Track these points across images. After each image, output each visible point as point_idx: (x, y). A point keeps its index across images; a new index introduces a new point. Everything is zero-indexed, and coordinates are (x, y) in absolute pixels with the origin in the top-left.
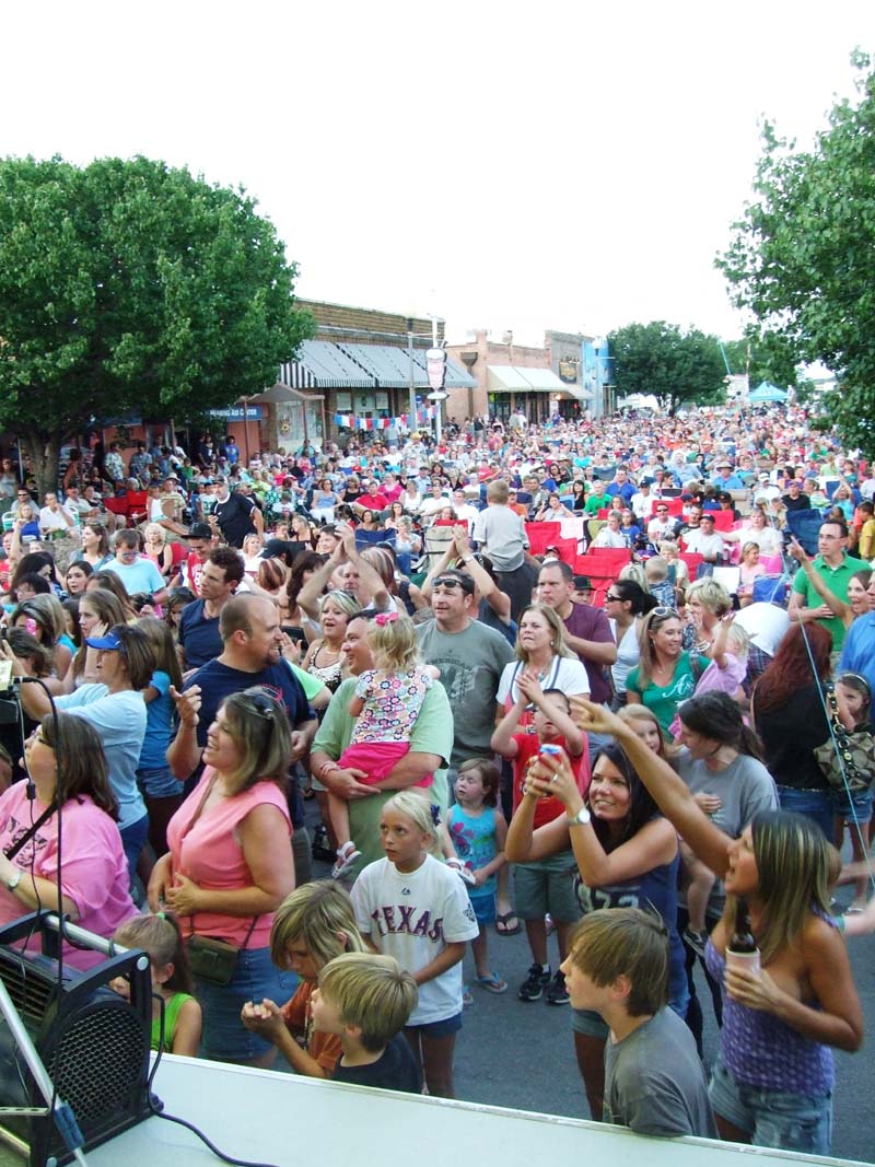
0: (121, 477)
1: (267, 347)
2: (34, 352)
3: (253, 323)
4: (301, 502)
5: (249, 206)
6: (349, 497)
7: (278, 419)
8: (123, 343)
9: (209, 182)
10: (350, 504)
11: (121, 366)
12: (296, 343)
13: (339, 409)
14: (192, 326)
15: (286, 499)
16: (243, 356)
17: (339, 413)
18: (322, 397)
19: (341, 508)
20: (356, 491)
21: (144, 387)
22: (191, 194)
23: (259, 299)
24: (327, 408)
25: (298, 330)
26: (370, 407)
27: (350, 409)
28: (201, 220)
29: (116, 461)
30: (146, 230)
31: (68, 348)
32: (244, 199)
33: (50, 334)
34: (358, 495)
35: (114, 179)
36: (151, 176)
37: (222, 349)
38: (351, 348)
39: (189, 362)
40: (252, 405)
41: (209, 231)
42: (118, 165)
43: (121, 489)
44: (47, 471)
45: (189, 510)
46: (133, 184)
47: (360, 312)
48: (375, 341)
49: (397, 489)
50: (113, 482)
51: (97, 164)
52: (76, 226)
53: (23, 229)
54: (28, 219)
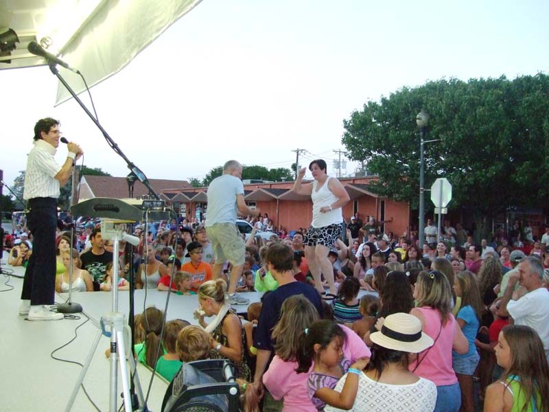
8: (523, 167)
11: (521, 178)
21: (532, 189)
30: (538, 111)
31: (493, 167)
33: (487, 160)
35: (525, 86)
42: (528, 79)
44: (484, 229)
46: (535, 88)
52: (505, 109)
53: (480, 110)
54: (483, 105)
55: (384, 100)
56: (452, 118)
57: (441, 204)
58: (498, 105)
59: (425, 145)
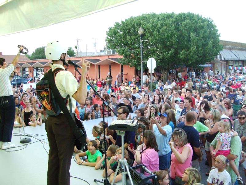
0: (181, 78)
1: (212, 52)
2: (164, 52)
3: (209, 47)
4: (218, 86)
5: (211, 22)
6: (229, 85)
7: (216, 66)
8: (183, 52)
9: (203, 17)
10: (229, 87)
11: (182, 56)
12: (219, 52)
13: (230, 65)
14: (197, 48)
15: (215, 85)
16: (207, 54)
17: (230, 66)
18: (226, 62)
19: (227, 88)
20: (231, 84)
21: (186, 60)
22: (198, 20)
23: (211, 42)
24: (227, 65)
25: (219, 49)
26: (237, 65)
27: (232, 65)
28: (200, 25)
29: (180, 74)
30: (188, 28)
31: (170, 51)
32: (210, 20)
33: (168, 49)
34: (231, 85)
35: (183, 17)
36: (190, 16)
37: (202, 53)
38: (234, 51)
39: (195, 55)
40: (209, 64)
41: (202, 27)
42: (184, 14)
43: (180, 80)
44: (165, 76)
45: (194, 86)
46: (187, 18)
47: (236, 43)
48: (240, 49)
49: (240, 84)
50: (179, 79)
51: (179, 14)
52: (175, 27)
53: (165, 27)
54: (166, 25)
55: (123, 22)
56: (153, 31)
57: (152, 69)
58: (172, 25)
59: (142, 43)
